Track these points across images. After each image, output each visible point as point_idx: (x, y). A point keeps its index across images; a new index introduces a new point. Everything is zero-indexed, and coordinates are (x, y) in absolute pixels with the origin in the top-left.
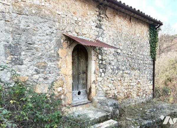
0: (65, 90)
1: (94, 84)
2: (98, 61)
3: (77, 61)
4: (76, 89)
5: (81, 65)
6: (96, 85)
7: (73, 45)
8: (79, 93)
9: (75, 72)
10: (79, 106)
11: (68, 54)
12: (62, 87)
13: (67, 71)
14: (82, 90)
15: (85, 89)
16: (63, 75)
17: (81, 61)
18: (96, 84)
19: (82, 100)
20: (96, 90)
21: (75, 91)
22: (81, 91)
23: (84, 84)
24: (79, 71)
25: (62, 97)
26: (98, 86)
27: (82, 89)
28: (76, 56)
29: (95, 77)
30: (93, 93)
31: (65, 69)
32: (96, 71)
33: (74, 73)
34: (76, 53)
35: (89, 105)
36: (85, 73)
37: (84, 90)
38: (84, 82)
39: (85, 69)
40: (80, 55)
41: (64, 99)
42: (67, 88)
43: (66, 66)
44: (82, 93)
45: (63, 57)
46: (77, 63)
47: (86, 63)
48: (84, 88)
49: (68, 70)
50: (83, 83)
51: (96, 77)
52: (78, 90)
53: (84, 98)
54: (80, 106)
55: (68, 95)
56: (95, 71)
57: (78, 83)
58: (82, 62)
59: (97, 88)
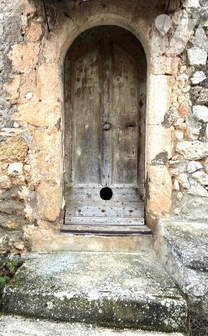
0: (34, 172)
1: (165, 168)
2: (184, 77)
3: (97, 85)
4: (95, 178)
5: (117, 98)
6: (174, 171)
7: (65, 26)
8: (106, 194)
9: (90, 122)
10: (87, 236)
11: (45, 59)
12: (25, 164)
13: (38, 111)
14: (121, 185)
15: (135, 181)
16: (26, 125)
17: (115, 82)
18: (171, 167)
19: (119, 219)
20: (174, 190)
21: (91, 185)
22: (113, 186)
23: (128, 166)
24: (105, 119)
25: (25, 193)
26: (184, 177)
27: (120, 182)
28: (95, 69)
29: (170, 140)
30: (158, 201)
31: (34, 107)
32: (176, 114)
33: (87, 126)
34: (95, 59)
35: (138, 243)
36: (132, 125)
37: (128, 185)
38: (126, 158)
39: (132, 111)
40: (109, 63)
41: (34, 202)
42: (38, 166)
43: (35, 98)
44: (115, 196)
45: (26, 71)
46: (99, 90)
47: (139, 91)
48: (130, 179)
49: (43, 111)
50: (121, 159)
51: (176, 141)
52: (100, 182)
53: (128, 213)
54: (93, 235)
55: (44, 190)
56: (166, 117)
57: (102, 157)
58: (120, 86)
59: (176, 183)
